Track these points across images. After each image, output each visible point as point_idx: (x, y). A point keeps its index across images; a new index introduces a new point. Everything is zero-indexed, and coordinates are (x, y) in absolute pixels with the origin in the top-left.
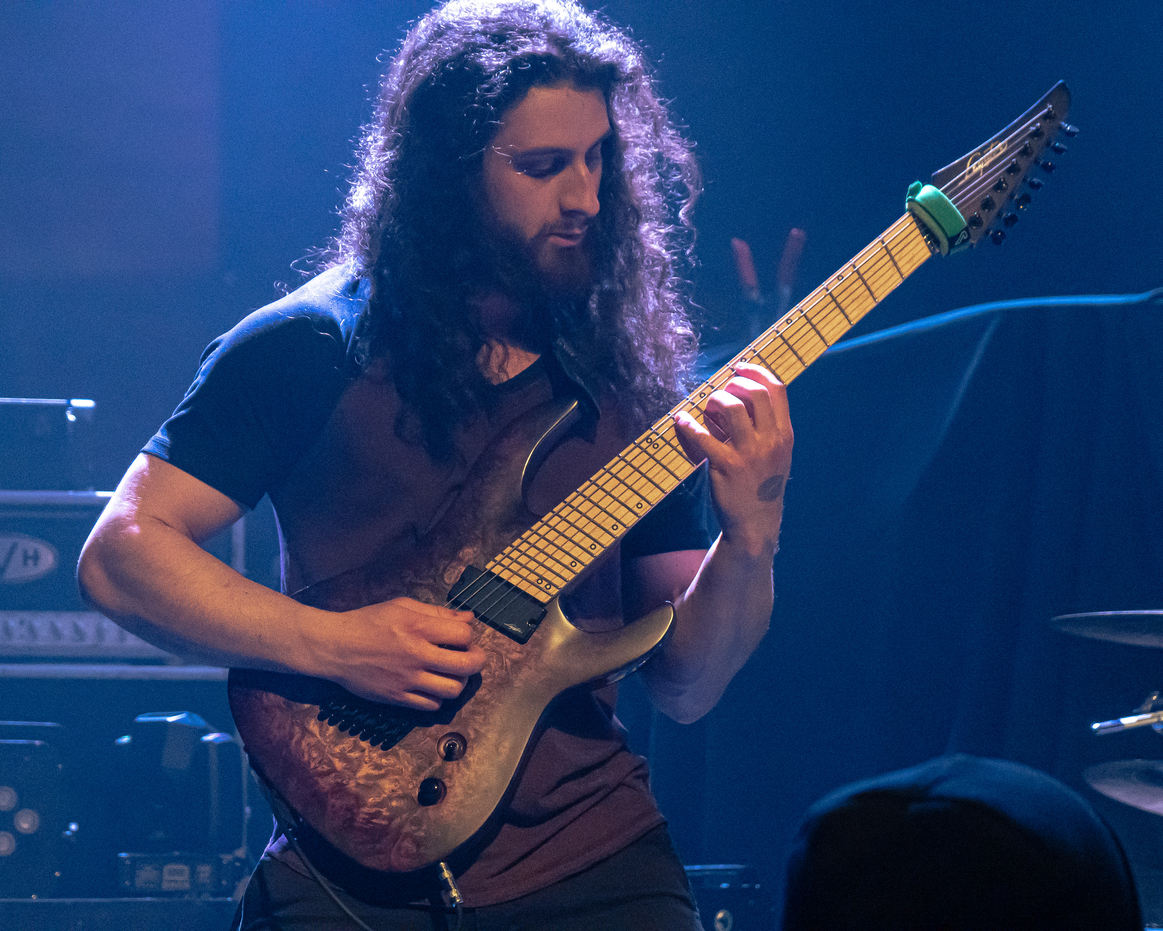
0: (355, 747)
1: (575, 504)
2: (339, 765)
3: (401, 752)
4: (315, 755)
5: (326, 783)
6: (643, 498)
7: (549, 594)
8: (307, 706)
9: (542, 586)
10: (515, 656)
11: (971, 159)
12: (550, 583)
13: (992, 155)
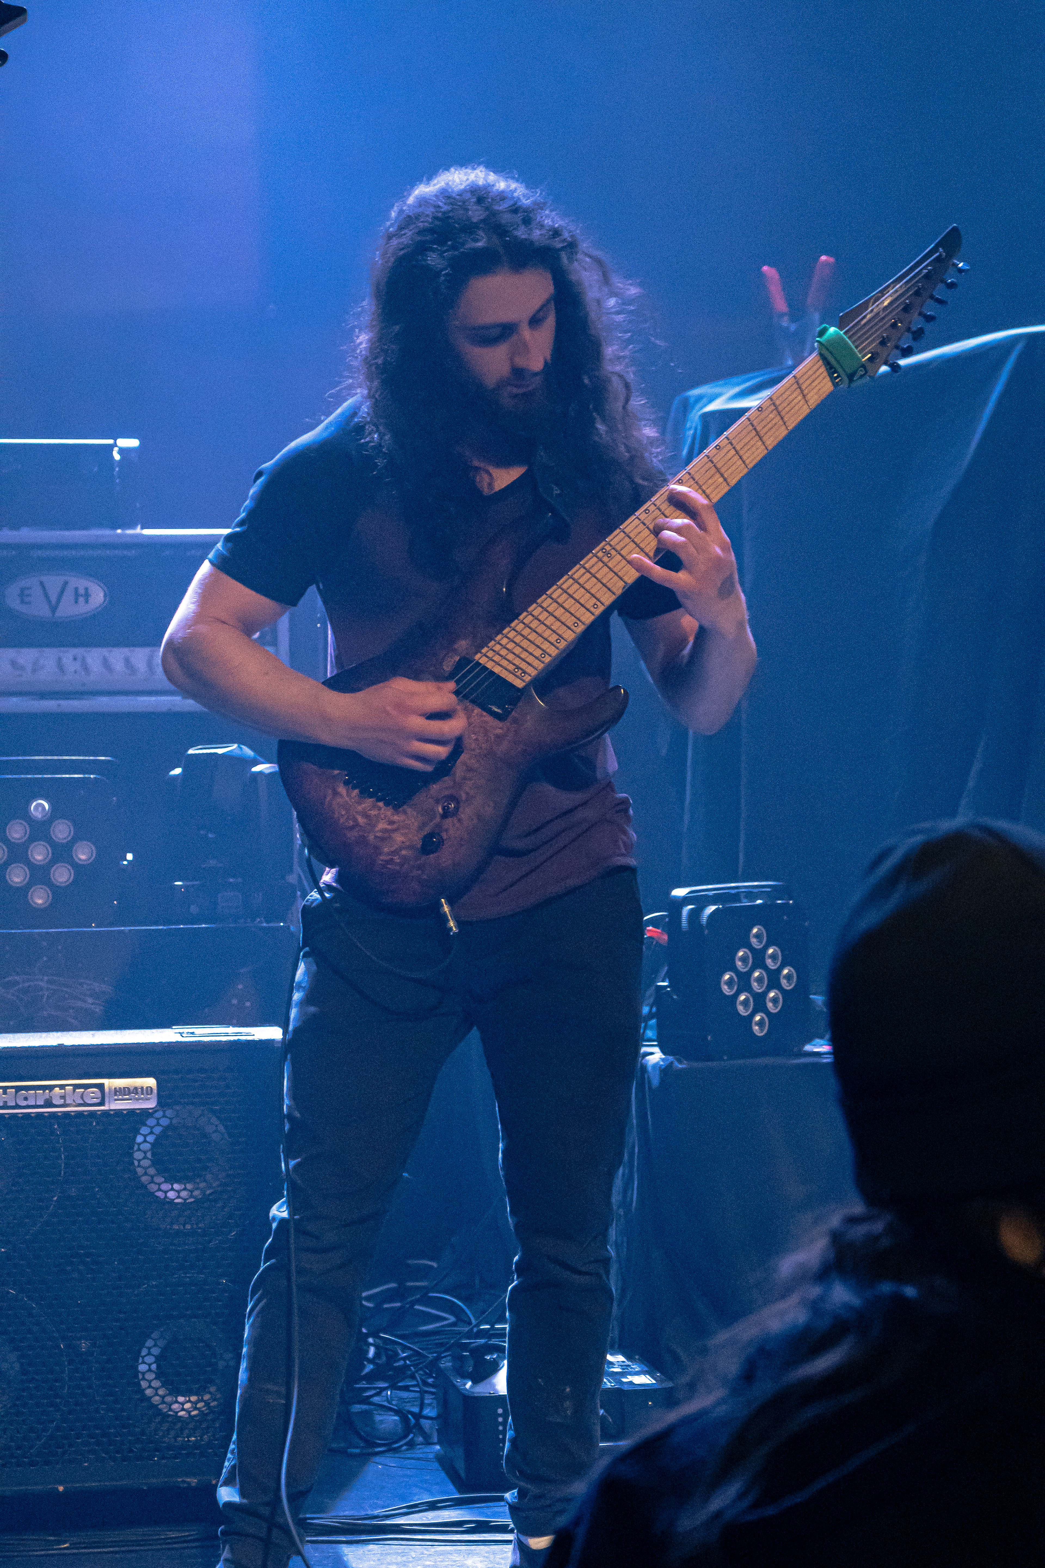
0: (374, 807)
1: (545, 605)
2: (361, 820)
3: (409, 810)
4: (343, 813)
5: (352, 835)
6: (598, 600)
7: (524, 681)
8: (336, 772)
9: (518, 674)
10: (499, 731)
11: (872, 300)
12: (524, 672)
13: (891, 296)
